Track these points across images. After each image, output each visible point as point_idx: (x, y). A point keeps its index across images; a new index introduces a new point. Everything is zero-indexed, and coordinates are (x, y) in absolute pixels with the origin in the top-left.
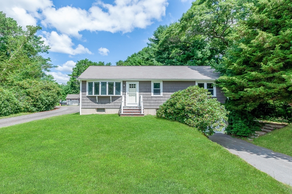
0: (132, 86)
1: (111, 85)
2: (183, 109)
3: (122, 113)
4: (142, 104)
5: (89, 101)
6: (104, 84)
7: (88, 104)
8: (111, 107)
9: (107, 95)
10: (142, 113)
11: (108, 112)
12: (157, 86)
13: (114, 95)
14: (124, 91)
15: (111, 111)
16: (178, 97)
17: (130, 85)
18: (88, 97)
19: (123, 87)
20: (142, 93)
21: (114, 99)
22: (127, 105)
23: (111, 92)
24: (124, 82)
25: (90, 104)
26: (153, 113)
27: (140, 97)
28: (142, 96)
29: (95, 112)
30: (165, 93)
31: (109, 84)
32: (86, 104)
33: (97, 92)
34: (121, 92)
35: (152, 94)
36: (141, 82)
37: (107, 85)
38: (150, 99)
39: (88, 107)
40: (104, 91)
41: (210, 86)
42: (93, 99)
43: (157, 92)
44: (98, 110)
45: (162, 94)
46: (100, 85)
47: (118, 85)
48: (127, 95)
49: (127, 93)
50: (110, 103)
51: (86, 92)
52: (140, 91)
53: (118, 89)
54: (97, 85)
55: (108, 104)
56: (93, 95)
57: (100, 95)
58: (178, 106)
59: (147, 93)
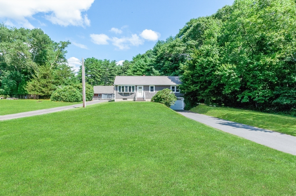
0: (140, 88)
1: (130, 87)
2: (160, 97)
3: (136, 100)
4: (145, 96)
5: (119, 95)
6: (126, 87)
7: (119, 96)
8: (130, 98)
9: (128, 92)
10: (145, 100)
11: (129, 100)
12: (152, 87)
13: (132, 92)
14: (136, 90)
15: (130, 99)
16: (159, 93)
17: (139, 87)
18: (118, 93)
19: (136, 88)
20: (145, 91)
21: (131, 94)
22: (137, 97)
23: (130, 91)
24: (136, 86)
25: (120, 96)
26: (150, 100)
27: (144, 93)
28: (145, 92)
29: (122, 100)
30: (156, 91)
31: (129, 87)
32: (118, 96)
33: (123, 91)
34: (135, 91)
35: (150, 92)
36: (144, 86)
37: (128, 87)
38: (149, 94)
39: (119, 98)
40: (126, 90)
41: (173, 88)
42: (121, 94)
43: (152, 90)
44: (124, 99)
45: (154, 91)
46: (125, 87)
47: (133, 87)
48: (138, 92)
49: (137, 91)
50: (129, 96)
51: (117, 90)
52: (144, 90)
53: (133, 89)
54: (123, 87)
55: (128, 96)
56: (121, 92)
57: (125, 92)
58: (159, 96)
59: (147, 91)
